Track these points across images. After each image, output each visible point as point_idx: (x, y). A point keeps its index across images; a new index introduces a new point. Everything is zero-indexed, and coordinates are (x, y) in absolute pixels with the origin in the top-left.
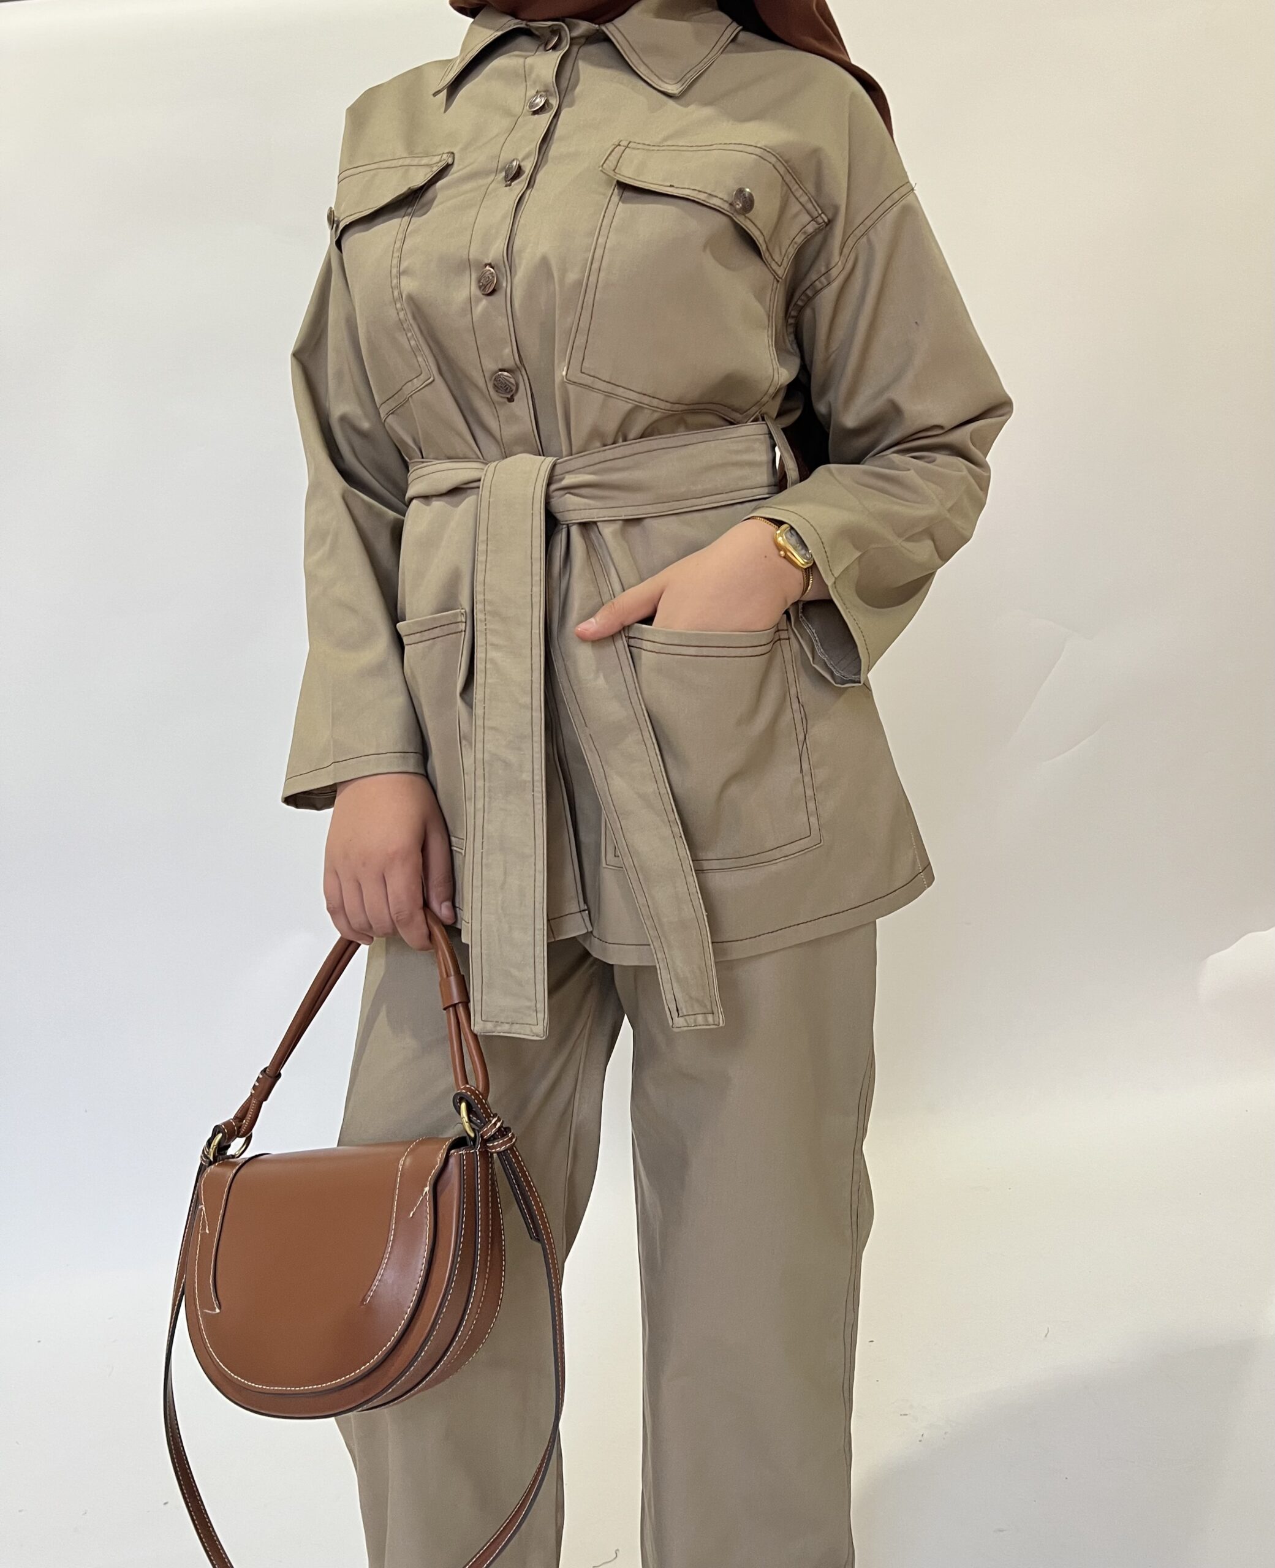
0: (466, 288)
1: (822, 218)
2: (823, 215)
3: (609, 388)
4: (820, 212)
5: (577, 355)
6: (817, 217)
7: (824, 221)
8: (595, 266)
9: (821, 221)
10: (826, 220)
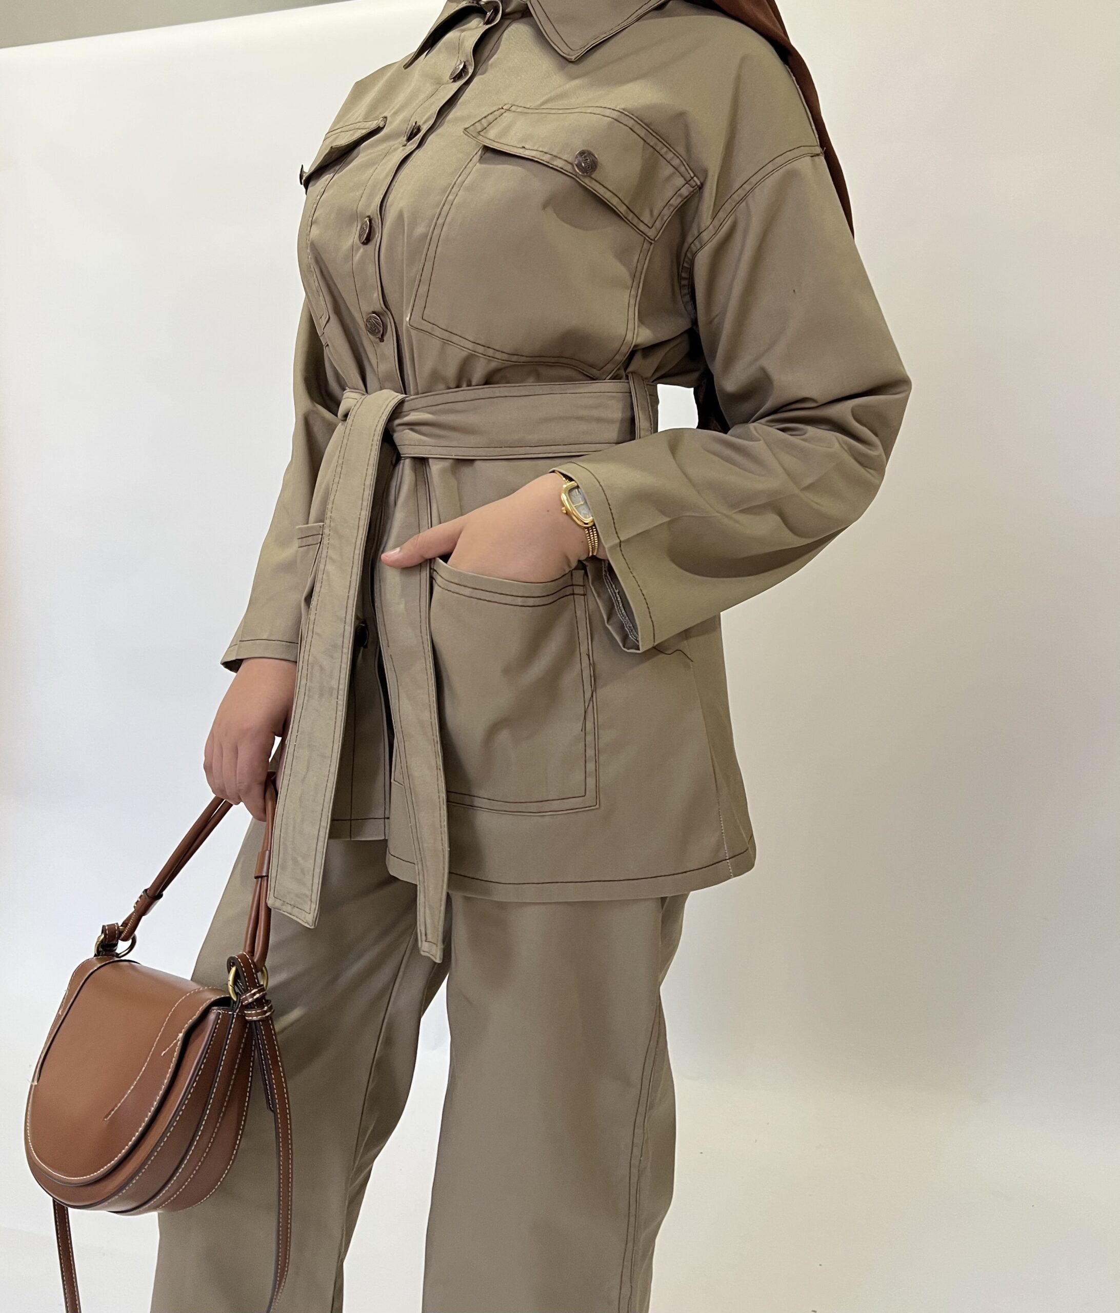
0: (353, 236)
1: (694, 181)
2: (695, 178)
3: (446, 335)
4: (692, 175)
5: (420, 303)
6: (690, 180)
7: (697, 185)
8: (441, 221)
9: (694, 184)
10: (699, 184)
